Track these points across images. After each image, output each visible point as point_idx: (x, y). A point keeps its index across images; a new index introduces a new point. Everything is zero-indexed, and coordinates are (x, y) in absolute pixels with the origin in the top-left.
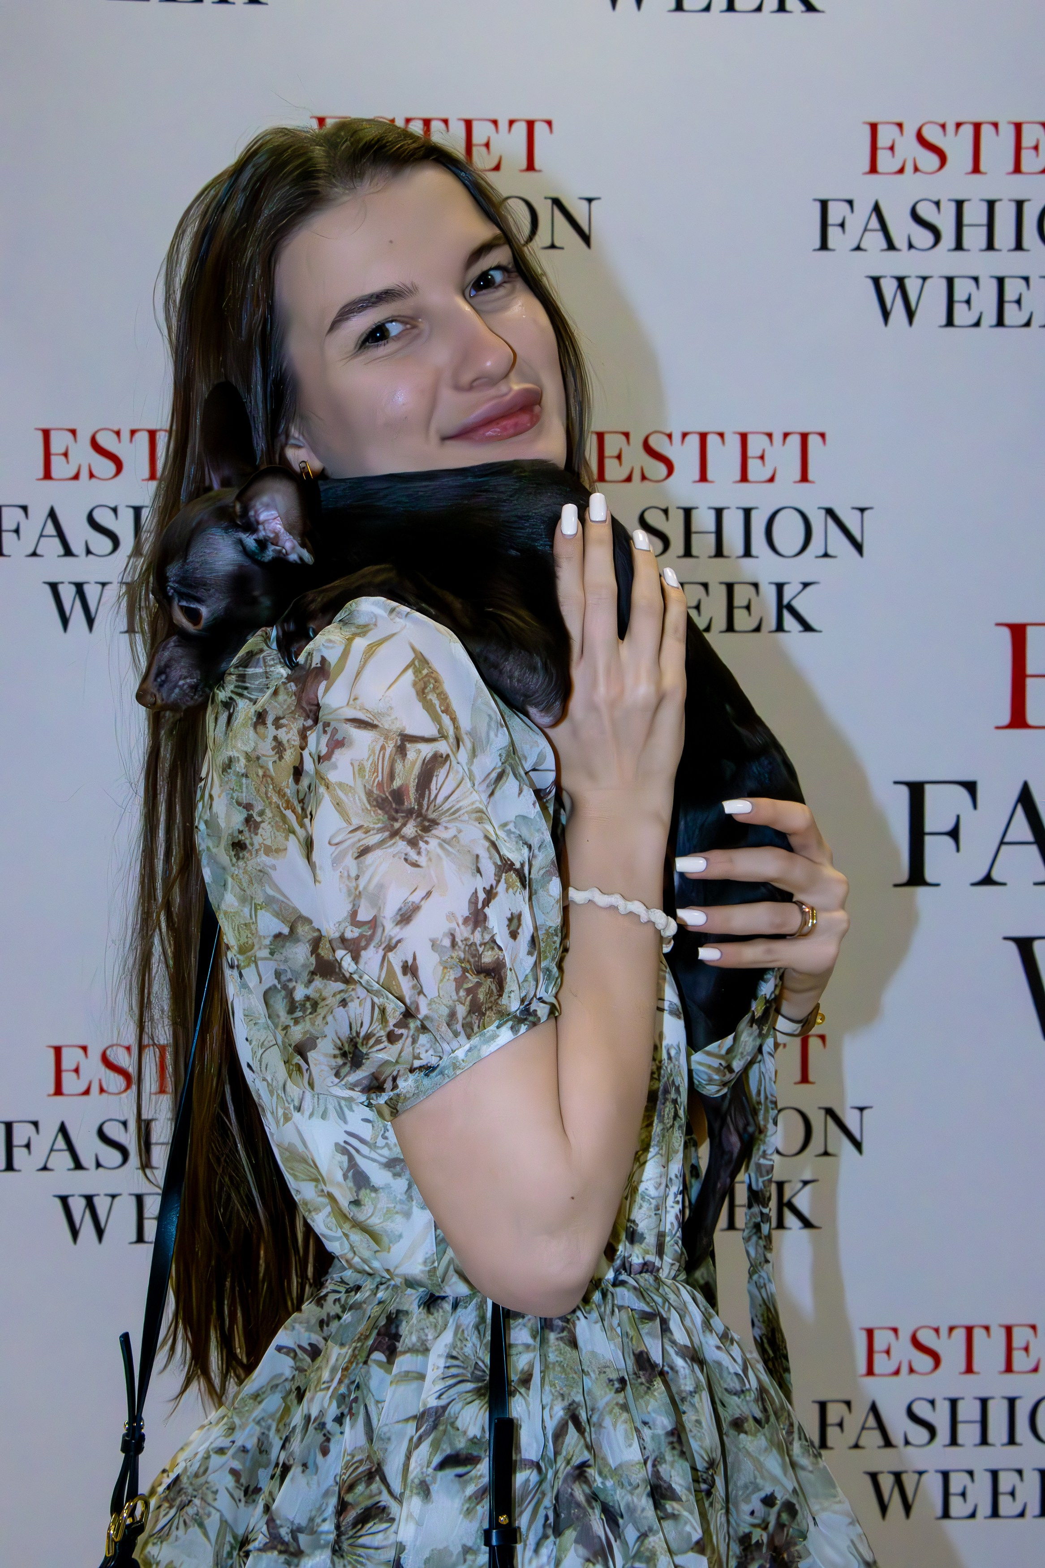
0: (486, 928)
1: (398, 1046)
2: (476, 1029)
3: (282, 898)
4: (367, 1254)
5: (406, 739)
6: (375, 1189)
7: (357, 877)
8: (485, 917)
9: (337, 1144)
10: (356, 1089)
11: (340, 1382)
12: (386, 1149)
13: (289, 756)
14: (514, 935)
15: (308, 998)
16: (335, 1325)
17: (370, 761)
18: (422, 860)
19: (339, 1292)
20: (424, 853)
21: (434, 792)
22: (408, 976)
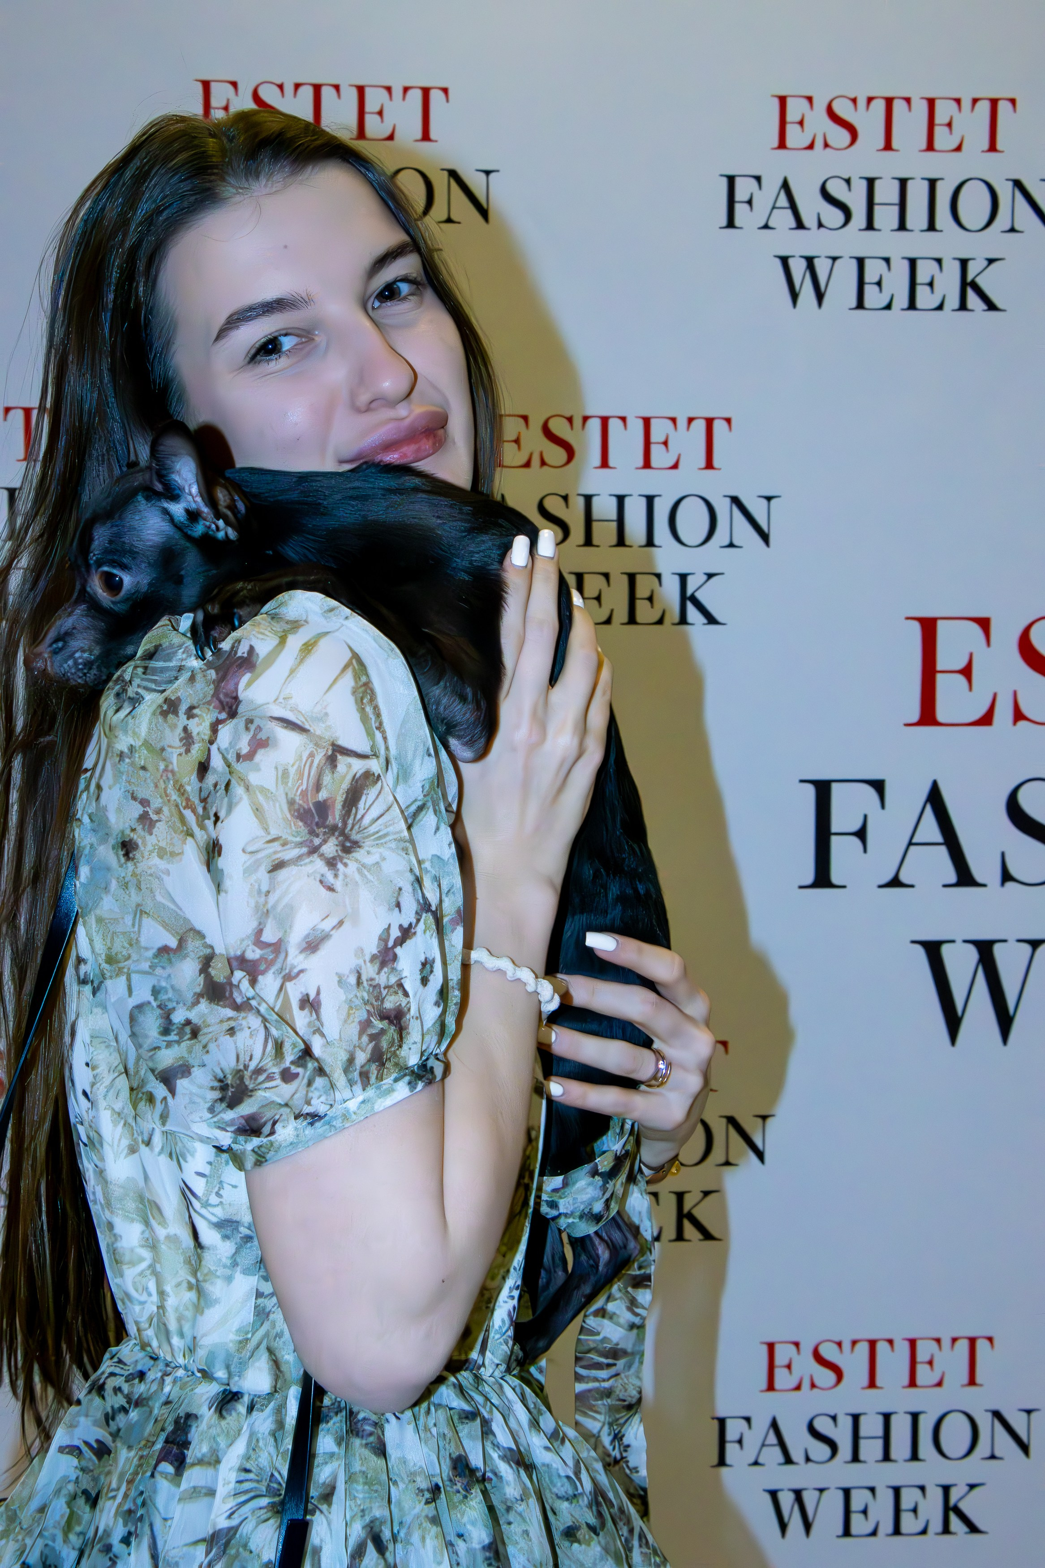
0: (394, 969)
2: (373, 1079)
3: (172, 906)
5: (337, 751)
7: (268, 893)
8: (395, 958)
10: (227, 1128)
11: (125, 1496)
13: (197, 751)
14: (423, 982)
15: (188, 1022)
17: (295, 767)
18: (338, 884)
20: (341, 877)
21: (361, 812)
22: (306, 1011)
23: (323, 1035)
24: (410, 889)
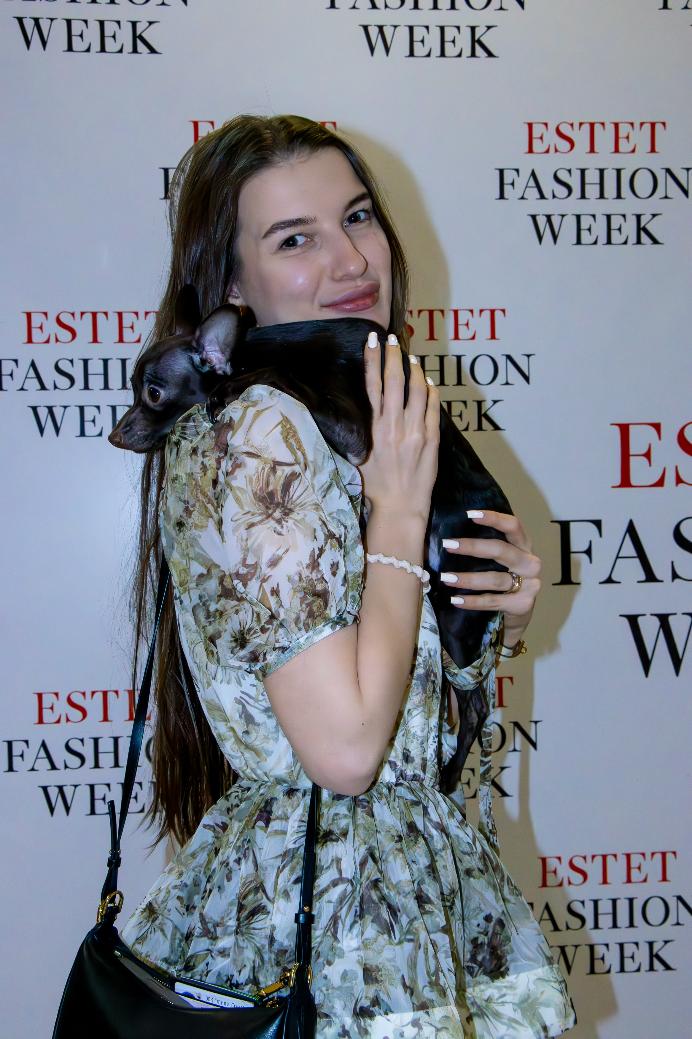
0: (319, 571)
1: (268, 633)
2: (311, 627)
3: (204, 555)
4: (254, 766)
5: (276, 464)
6: (257, 725)
7: (247, 540)
8: (319, 564)
9: (236, 699)
10: (244, 660)
11: (238, 839)
12: (264, 702)
13: (210, 473)
14: (334, 574)
15: (217, 610)
16: (236, 811)
17: (256, 476)
18: (284, 532)
19: (238, 792)
20: (285, 528)
22: (274, 596)
23: (283, 608)
24: (320, 528)
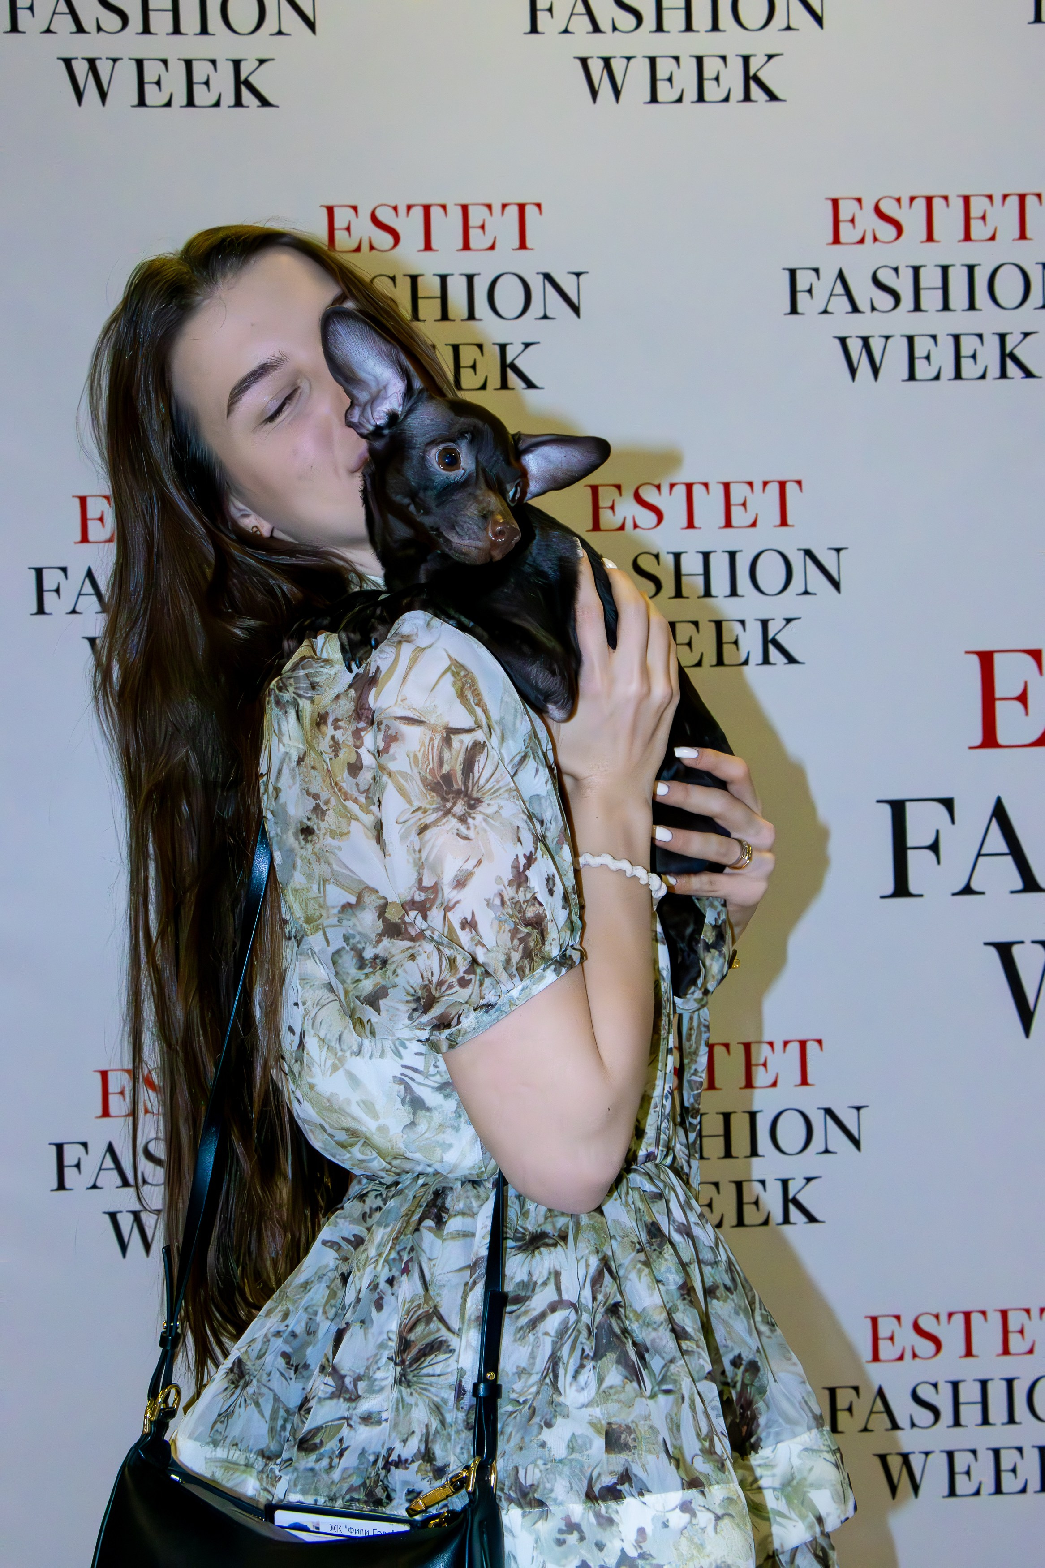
0: (527, 888)
1: (468, 989)
2: (527, 971)
3: (349, 874)
5: (451, 732)
6: (429, 1110)
7: (420, 851)
8: (527, 879)
9: (394, 1077)
10: (423, 1028)
11: (391, 1249)
12: (438, 1076)
13: (346, 754)
15: (377, 957)
16: (377, 1215)
17: (422, 751)
18: (471, 834)
19: (380, 1190)
20: (472, 827)
21: (477, 775)
22: (467, 930)
23: (483, 945)
24: (526, 826)
